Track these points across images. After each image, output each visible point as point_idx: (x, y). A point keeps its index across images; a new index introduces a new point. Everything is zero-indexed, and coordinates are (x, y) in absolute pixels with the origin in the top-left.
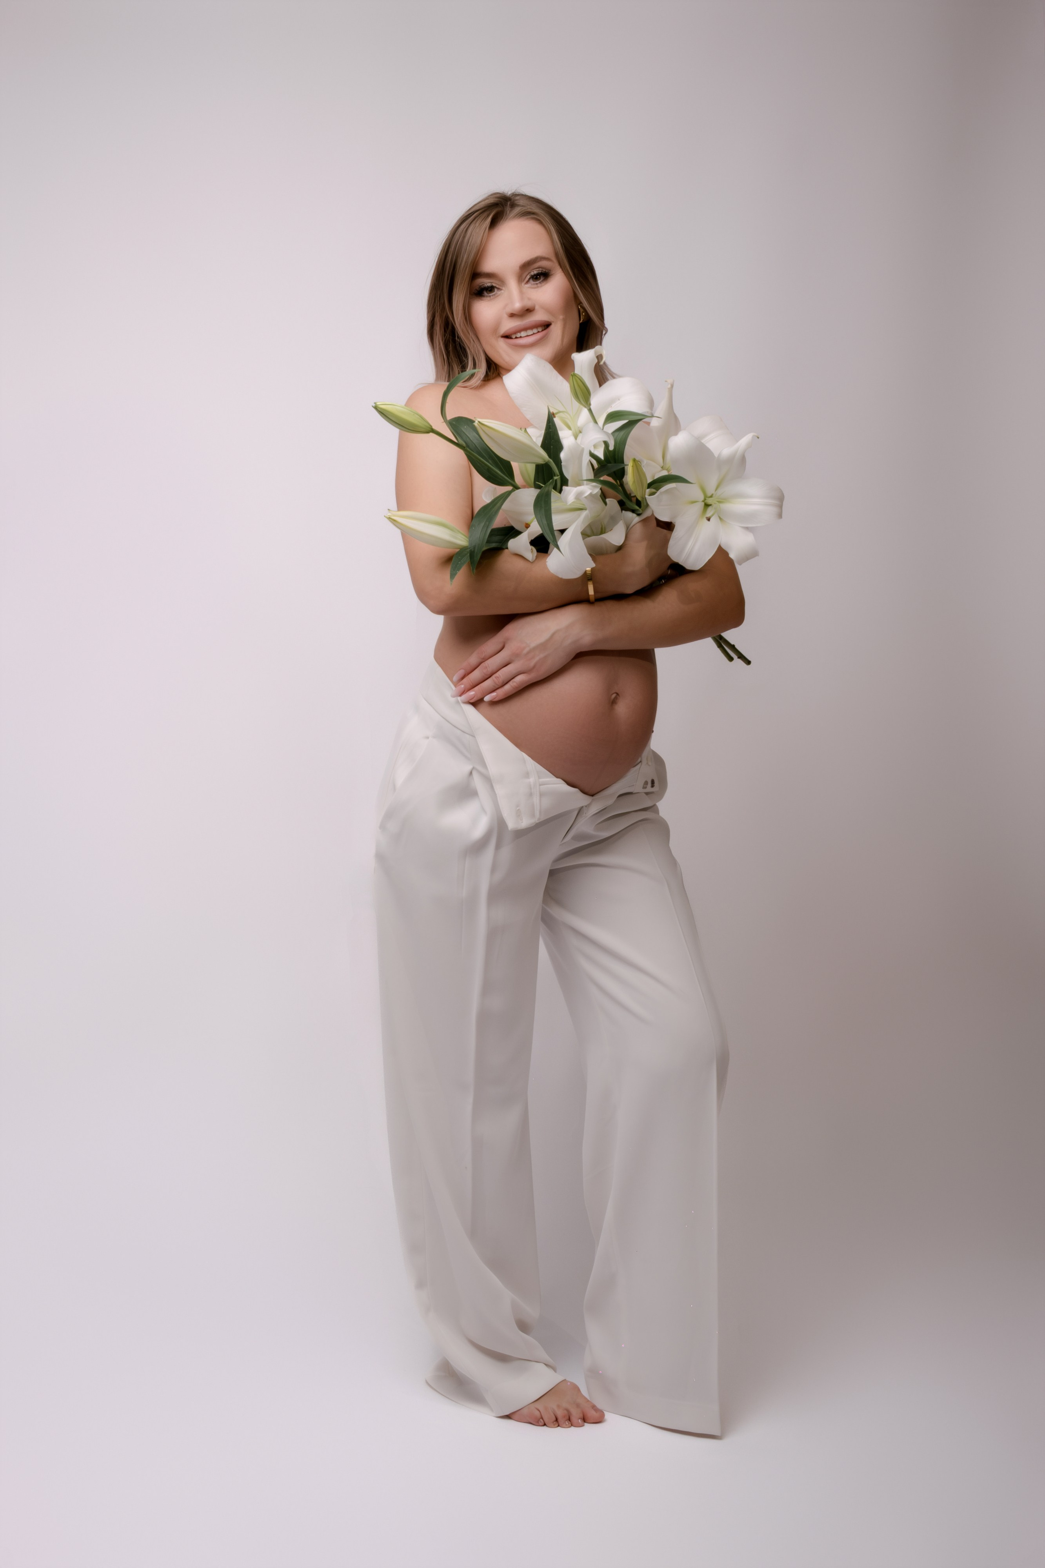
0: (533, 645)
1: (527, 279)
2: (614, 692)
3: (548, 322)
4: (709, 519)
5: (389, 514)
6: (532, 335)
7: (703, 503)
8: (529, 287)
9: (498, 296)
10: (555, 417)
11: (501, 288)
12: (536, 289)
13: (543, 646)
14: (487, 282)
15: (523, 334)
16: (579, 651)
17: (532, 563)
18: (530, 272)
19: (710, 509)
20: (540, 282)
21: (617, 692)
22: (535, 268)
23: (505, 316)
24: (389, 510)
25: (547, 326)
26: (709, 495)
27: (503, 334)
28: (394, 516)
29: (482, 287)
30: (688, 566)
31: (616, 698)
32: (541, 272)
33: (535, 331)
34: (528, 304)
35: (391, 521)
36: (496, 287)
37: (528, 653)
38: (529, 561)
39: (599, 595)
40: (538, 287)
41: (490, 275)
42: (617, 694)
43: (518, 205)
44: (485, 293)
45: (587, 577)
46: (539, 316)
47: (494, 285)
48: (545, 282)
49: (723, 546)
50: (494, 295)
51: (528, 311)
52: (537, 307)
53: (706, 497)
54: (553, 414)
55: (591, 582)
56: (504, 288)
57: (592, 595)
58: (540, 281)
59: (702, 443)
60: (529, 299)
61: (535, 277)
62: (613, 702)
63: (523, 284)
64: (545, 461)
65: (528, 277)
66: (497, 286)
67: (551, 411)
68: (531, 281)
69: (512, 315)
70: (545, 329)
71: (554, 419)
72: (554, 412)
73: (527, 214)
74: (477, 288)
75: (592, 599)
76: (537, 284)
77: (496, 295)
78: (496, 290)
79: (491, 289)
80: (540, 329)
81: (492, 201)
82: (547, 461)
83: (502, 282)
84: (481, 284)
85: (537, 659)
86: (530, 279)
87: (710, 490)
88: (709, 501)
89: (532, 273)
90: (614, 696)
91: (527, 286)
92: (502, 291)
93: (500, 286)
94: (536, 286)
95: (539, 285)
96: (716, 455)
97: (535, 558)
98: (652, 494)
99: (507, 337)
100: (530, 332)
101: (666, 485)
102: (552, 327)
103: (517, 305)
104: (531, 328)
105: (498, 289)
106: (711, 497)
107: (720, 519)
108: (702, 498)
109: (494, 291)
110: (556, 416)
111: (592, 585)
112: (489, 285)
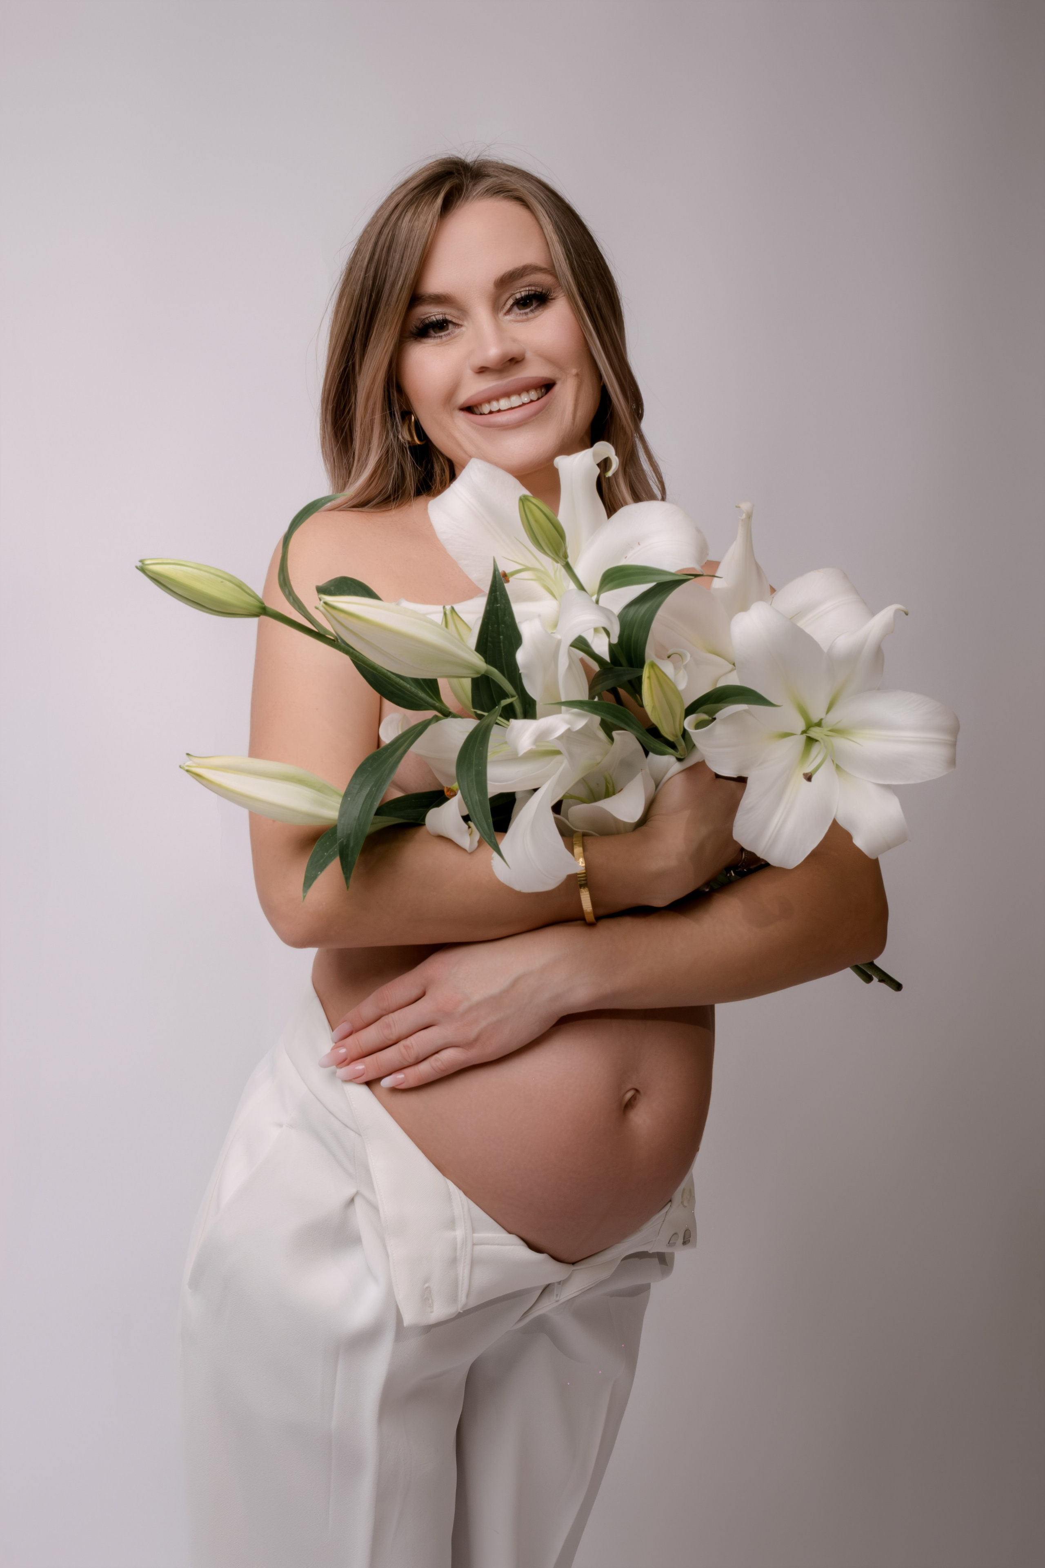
0: (476, 998)
1: (508, 306)
2: (629, 1086)
3: (550, 379)
4: (809, 778)
5: (188, 763)
6: (520, 406)
7: (804, 737)
8: (511, 321)
9: (455, 337)
10: (508, 581)
11: (460, 322)
12: (524, 324)
13: (494, 1001)
14: (434, 313)
15: (504, 404)
16: (565, 1014)
17: (471, 853)
18: (514, 294)
19: (816, 749)
20: (532, 311)
21: (638, 1088)
22: (523, 285)
23: (469, 373)
24: (188, 754)
25: (547, 386)
26: (815, 719)
27: (463, 405)
28: (200, 766)
29: (427, 322)
30: (774, 858)
31: (634, 1098)
32: (533, 292)
33: (525, 398)
34: (513, 349)
35: (192, 776)
36: (451, 322)
37: (471, 1009)
38: (465, 850)
39: (602, 911)
40: (528, 320)
41: (440, 300)
42: (637, 1091)
43: (488, 176)
44: (432, 332)
45: (574, 883)
46: (535, 370)
47: (449, 318)
48: (540, 310)
49: (841, 822)
50: (449, 334)
51: (513, 361)
52: (529, 355)
53: (810, 725)
54: (505, 575)
55: (586, 889)
56: (465, 323)
57: (589, 913)
58: (532, 308)
59: (798, 626)
60: (514, 340)
61: (524, 303)
62: (628, 1106)
63: (501, 315)
64: (478, 673)
65: (511, 302)
66: (454, 320)
67: (501, 569)
68: (516, 309)
69: (482, 370)
70: (547, 393)
71: (506, 585)
72: (507, 572)
73: (500, 191)
74: (418, 324)
75: (590, 918)
76: (526, 314)
77: (453, 335)
78: (450, 326)
79: (441, 325)
80: (533, 395)
81: (440, 169)
82: (483, 672)
83: (464, 311)
84: (423, 317)
85: (483, 1024)
86: (512, 306)
87: (817, 713)
88: (814, 733)
89: (518, 296)
90: (629, 1095)
91: (508, 317)
92: (463, 329)
93: (458, 318)
94: (525, 317)
95: (530, 315)
96: (825, 648)
97: (476, 844)
98: (699, 725)
99: (469, 409)
100: (515, 401)
101: (727, 706)
102: (557, 388)
103: (493, 352)
104: (519, 392)
105: (456, 325)
106: (819, 724)
107: (838, 767)
108: (801, 725)
109: (448, 329)
110: (511, 579)
111: (588, 893)
112: (440, 317)
